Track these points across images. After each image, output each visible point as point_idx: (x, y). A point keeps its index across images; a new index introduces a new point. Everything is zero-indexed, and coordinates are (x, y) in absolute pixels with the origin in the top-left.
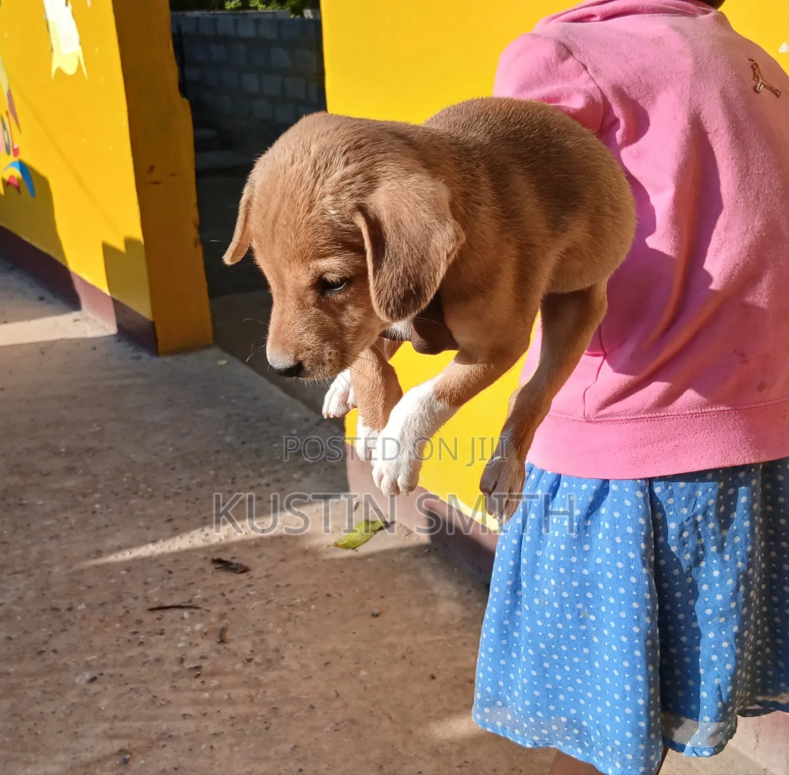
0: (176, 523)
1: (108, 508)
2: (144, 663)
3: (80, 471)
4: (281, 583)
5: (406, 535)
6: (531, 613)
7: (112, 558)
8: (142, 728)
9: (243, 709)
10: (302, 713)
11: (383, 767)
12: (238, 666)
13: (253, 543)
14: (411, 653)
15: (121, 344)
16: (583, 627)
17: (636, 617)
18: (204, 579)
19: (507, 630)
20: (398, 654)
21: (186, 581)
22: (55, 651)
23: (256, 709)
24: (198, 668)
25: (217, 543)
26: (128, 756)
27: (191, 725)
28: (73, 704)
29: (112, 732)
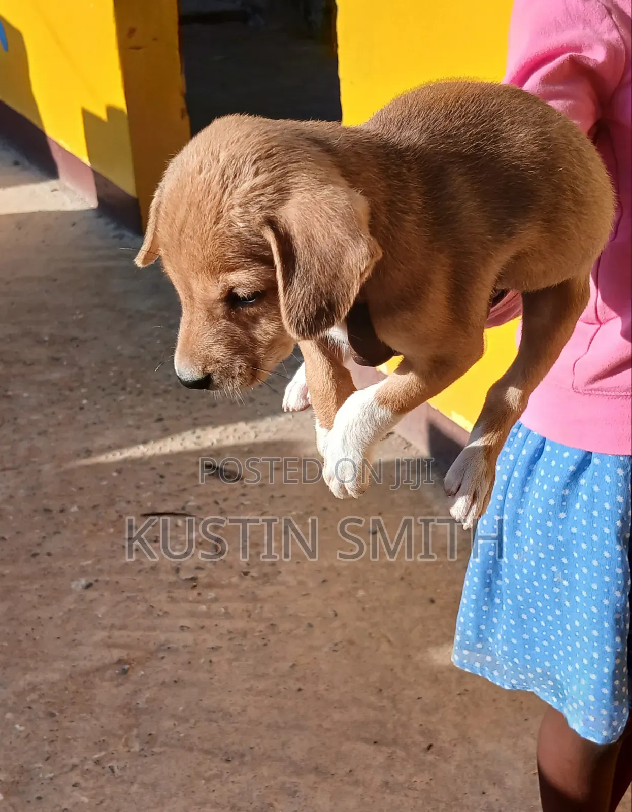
0: (167, 423)
1: (95, 404)
2: (140, 571)
3: (65, 363)
4: (277, 494)
5: (405, 448)
6: (510, 566)
7: (102, 459)
8: (140, 638)
9: (240, 624)
10: (300, 631)
11: (383, 691)
12: (235, 579)
13: (246, 449)
14: (410, 574)
15: (102, 221)
16: (556, 590)
17: (606, 590)
18: (198, 486)
19: (490, 578)
20: (397, 575)
21: (178, 486)
22: (49, 554)
23: (254, 624)
24: (194, 579)
25: (209, 447)
26: (127, 667)
27: (188, 638)
28: (70, 610)
29: (110, 641)
